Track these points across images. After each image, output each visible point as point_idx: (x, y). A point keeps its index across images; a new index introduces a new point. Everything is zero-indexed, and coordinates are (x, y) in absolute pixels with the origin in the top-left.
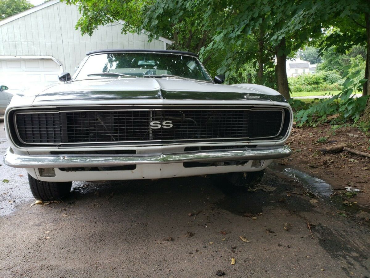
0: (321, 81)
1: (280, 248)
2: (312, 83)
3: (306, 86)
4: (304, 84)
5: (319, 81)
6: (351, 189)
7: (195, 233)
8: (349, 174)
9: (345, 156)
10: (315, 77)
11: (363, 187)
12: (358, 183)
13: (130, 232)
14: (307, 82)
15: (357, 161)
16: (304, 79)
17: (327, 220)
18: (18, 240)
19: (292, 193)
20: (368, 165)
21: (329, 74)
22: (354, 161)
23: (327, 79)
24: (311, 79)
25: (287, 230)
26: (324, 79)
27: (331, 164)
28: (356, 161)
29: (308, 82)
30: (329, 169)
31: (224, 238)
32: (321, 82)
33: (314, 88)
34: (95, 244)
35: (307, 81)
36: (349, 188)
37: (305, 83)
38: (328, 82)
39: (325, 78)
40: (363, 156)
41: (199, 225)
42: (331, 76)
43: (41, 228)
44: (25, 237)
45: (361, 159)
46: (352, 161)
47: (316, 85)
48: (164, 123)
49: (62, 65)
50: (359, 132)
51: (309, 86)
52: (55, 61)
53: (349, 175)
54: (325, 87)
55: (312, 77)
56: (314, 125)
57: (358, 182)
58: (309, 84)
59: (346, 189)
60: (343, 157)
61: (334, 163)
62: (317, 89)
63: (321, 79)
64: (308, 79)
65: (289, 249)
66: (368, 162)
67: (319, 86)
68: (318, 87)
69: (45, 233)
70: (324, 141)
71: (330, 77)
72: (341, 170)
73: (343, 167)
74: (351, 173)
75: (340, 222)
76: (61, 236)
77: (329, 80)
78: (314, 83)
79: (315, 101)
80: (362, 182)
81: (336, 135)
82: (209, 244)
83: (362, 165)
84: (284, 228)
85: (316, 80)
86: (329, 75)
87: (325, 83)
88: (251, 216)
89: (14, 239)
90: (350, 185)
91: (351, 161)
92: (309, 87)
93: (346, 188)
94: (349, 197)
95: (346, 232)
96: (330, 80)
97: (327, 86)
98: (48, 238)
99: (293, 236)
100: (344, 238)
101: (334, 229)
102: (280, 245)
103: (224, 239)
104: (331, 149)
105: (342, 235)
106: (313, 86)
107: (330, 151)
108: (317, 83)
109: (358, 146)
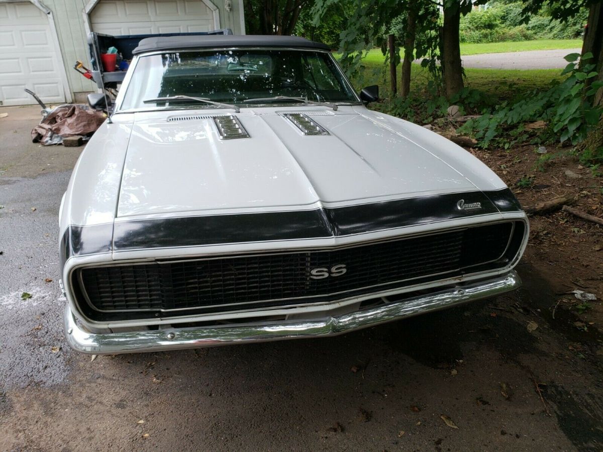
0: (498, 22)
1: (505, 438)
2: (481, 27)
3: (472, 32)
4: (470, 28)
5: (494, 23)
6: (581, 294)
7: (372, 412)
8: (573, 259)
9: (563, 219)
10: (488, 15)
11: (598, 289)
12: (589, 280)
13: (271, 413)
14: (474, 24)
15: (584, 232)
16: (469, 20)
17: (561, 372)
18: (99, 444)
19: (497, 309)
20: (601, 239)
21: (512, 8)
22: (578, 232)
23: (506, 18)
24: (481, 18)
25: (508, 399)
26: (501, 18)
27: (545, 237)
28: (582, 232)
29: (476, 26)
30: (542, 249)
31: (419, 421)
32: (497, 25)
33: (486, 36)
34: (225, 445)
35: (475, 22)
36: (578, 293)
37: (470, 26)
38: (508, 23)
39: (504, 17)
40: (592, 222)
41: (374, 392)
42: (513, 12)
43: (127, 411)
44: (108, 435)
45: (589, 227)
46: (576, 232)
47: (489, 30)
48: (333, 270)
49: (51, 13)
50: (580, 167)
51: (477, 32)
52: (37, 4)
53: (574, 261)
54: (504, 34)
55: (483, 16)
56: (506, 146)
57: (590, 278)
58: (477, 28)
59: (574, 294)
60: (561, 222)
61: (549, 235)
62: (489, 37)
63: (497, 18)
64: (475, 19)
65: (518, 441)
66: (601, 234)
67: (494, 31)
68: (491, 34)
69: (138, 424)
70: (528, 185)
71: (511, 15)
72: (562, 251)
73: (564, 244)
74: (577, 258)
75: (580, 376)
76: (165, 430)
77: (510, 20)
78: (485, 25)
79: (499, 86)
80: (596, 278)
81: (546, 171)
82: (399, 436)
83: (591, 239)
84: (503, 393)
85: (490, 21)
86: (511, 10)
87: (503, 26)
88: (447, 367)
89: (93, 442)
90: (578, 284)
91: (574, 232)
92: (476, 34)
93: (574, 292)
94: (580, 312)
95: (592, 396)
96: (512, 20)
97: (506, 30)
98: (147, 435)
99: (520, 411)
100: (591, 411)
101: (574, 392)
102: (503, 433)
103: (419, 423)
104: (542, 208)
105: (587, 406)
106: (484, 31)
107: (541, 210)
108: (490, 26)
109: (582, 197)
